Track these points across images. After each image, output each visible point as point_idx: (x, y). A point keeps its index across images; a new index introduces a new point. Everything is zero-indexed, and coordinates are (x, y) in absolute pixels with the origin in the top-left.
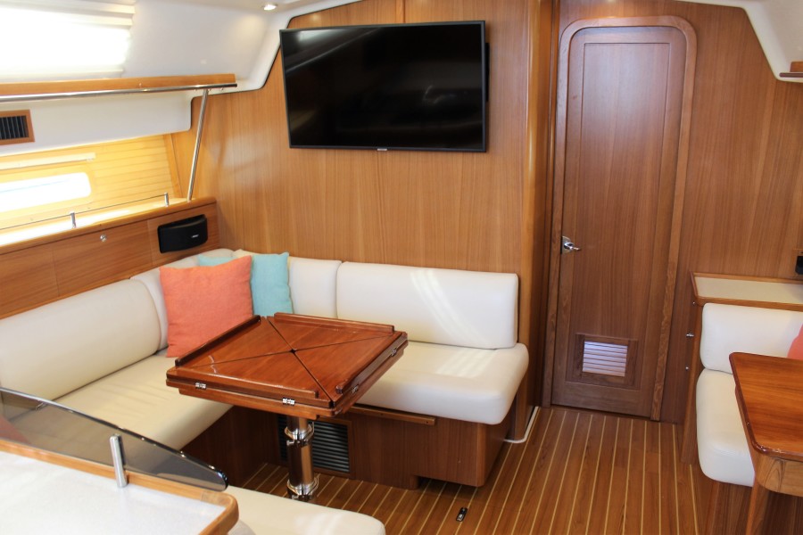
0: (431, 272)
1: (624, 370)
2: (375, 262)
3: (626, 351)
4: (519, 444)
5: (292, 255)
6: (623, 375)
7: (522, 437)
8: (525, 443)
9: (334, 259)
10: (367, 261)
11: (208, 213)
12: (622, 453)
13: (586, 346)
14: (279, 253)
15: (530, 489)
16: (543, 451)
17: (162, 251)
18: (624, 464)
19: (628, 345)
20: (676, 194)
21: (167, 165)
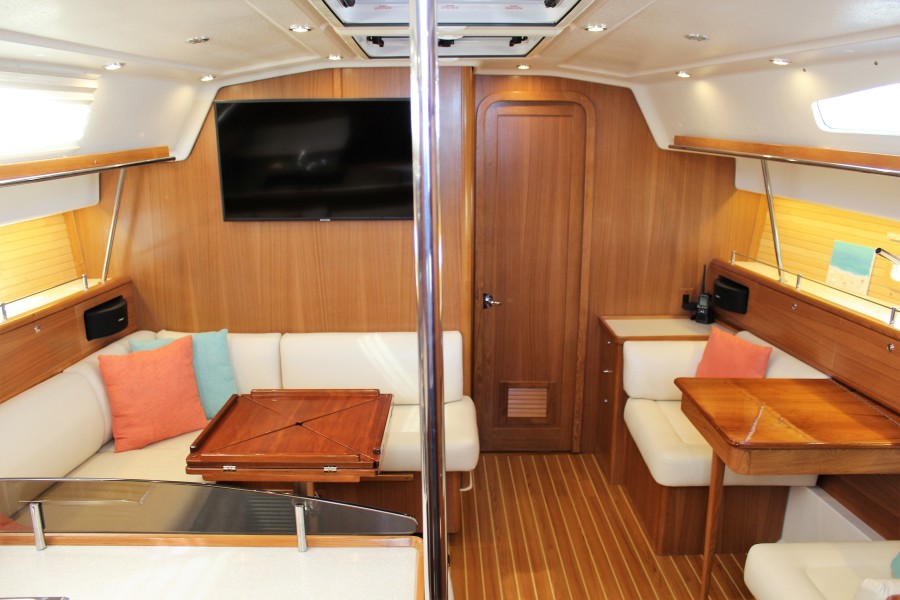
0: (377, 337)
1: (545, 411)
2: (316, 331)
3: (546, 393)
4: (467, 492)
5: (231, 331)
6: (545, 416)
7: (468, 485)
8: (472, 490)
9: (271, 331)
10: (307, 331)
11: (125, 294)
12: (559, 484)
13: (510, 393)
14: (217, 330)
15: (496, 528)
16: (491, 495)
17: (89, 338)
18: (565, 494)
19: (548, 388)
20: (584, 247)
21: (68, 243)
